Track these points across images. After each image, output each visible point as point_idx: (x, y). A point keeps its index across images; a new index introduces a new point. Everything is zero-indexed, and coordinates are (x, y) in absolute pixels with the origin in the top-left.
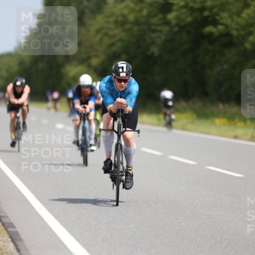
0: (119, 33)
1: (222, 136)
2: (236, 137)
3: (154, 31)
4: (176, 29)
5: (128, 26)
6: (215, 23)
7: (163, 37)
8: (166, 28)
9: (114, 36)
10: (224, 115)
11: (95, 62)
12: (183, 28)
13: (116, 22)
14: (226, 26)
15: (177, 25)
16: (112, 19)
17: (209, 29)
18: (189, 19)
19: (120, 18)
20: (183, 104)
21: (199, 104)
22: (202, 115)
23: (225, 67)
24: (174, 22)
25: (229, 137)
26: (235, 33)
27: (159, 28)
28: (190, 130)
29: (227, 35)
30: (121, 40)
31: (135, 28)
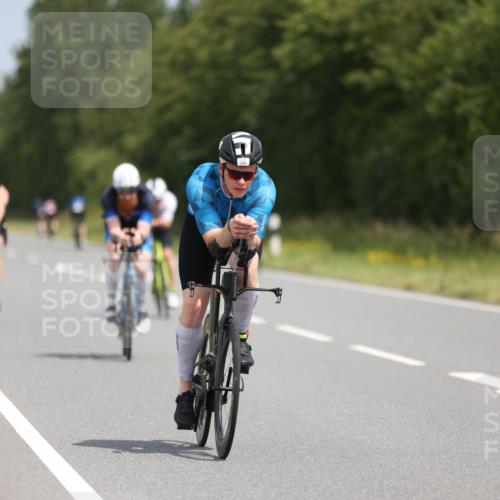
0: (179, 85)
1: (383, 284)
2: (409, 288)
3: (247, 81)
4: (290, 77)
5: (196, 72)
6: (367, 64)
7: (265, 93)
8: (270, 76)
9: (169, 91)
10: (384, 244)
11: (131, 142)
12: (303, 74)
13: (173, 64)
14: (389, 71)
15: (293, 69)
16: (166, 58)
17: (355, 77)
18: (317, 58)
19: (181, 57)
20: (304, 223)
21: (336, 224)
22: (344, 244)
23: (388, 150)
24: (286, 64)
25: (395, 287)
26: (405, 84)
27: (257, 75)
28: (320, 275)
29: (390, 87)
30: (183, 99)
31: (211, 77)
